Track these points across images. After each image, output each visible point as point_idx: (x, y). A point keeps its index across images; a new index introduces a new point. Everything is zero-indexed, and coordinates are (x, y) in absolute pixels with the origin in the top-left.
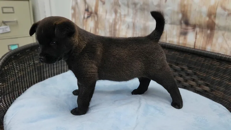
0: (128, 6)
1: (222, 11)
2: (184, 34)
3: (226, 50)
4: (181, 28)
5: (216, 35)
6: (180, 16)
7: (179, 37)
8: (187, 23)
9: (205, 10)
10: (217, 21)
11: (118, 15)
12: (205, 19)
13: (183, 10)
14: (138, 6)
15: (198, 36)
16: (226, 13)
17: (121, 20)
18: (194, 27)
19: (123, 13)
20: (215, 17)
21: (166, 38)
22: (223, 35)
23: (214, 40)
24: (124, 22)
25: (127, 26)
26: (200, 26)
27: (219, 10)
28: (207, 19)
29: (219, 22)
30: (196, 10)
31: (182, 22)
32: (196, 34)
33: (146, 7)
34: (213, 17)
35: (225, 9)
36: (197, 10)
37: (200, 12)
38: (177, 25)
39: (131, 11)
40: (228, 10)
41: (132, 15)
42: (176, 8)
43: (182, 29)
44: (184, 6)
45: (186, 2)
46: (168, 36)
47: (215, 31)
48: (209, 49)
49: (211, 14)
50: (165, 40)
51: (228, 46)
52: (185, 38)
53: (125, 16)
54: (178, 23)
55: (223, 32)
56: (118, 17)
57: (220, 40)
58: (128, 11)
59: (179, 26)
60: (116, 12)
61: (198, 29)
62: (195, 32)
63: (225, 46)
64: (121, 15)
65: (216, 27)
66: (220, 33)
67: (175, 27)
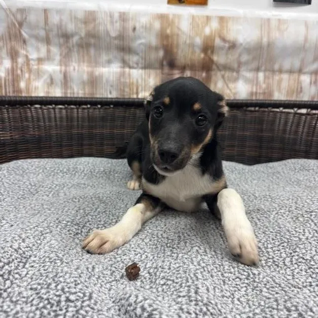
0: (47, 41)
1: (222, 44)
4: (163, 74)
5: (213, 78)
6: (161, 53)
8: (172, 65)
9: (198, 41)
10: (215, 58)
11: (21, 60)
12: (200, 56)
13: (165, 43)
14: (75, 39)
16: (227, 45)
17: (30, 71)
18: (183, 69)
19: (33, 55)
20: (212, 52)
21: (137, 93)
22: (223, 77)
24: (39, 74)
25: (49, 81)
26: (192, 67)
27: (218, 42)
28: (202, 55)
29: (219, 58)
30: (185, 42)
31: (165, 63)
33: (92, 41)
34: (209, 52)
35: (224, 40)
36: (188, 42)
37: (192, 45)
38: (155, 68)
39: (55, 50)
40: (229, 42)
41: (58, 58)
42: (154, 41)
43: (164, 76)
44: (167, 37)
45: (168, 31)
46: (140, 90)
47: (213, 73)
49: (208, 48)
51: (230, 90)
53: (40, 60)
54: (157, 65)
55: (223, 73)
56: (19, 66)
57: (220, 84)
58: (49, 51)
59: (159, 71)
61: (188, 73)
63: (227, 91)
64: (28, 60)
65: (214, 67)
66: (219, 74)
67: (153, 73)
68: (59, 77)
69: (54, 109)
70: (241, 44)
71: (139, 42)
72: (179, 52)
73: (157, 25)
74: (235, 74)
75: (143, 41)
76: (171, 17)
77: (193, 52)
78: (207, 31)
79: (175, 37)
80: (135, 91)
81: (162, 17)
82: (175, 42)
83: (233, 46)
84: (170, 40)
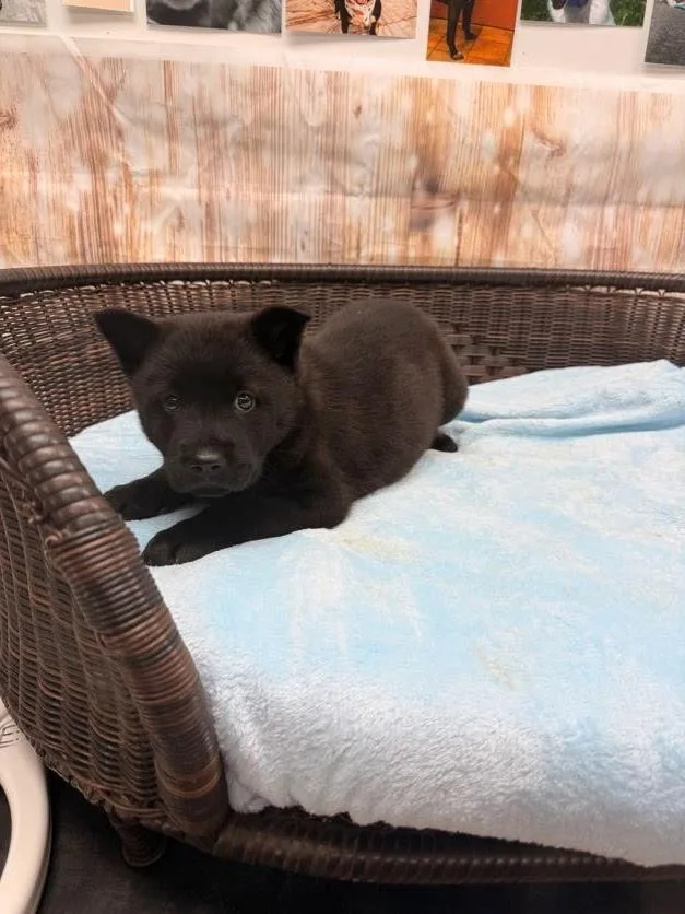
0: (171, 133)
1: (538, 145)
2: (421, 224)
3: (545, 256)
4: (412, 206)
5: (515, 216)
6: (413, 163)
7: (406, 237)
8: (433, 188)
9: (491, 140)
10: (521, 175)
11: (112, 175)
12: (490, 171)
13: (422, 141)
14: (232, 130)
15: (466, 228)
16: (548, 148)
17: (133, 199)
18: (455, 197)
19: (140, 166)
20: (517, 162)
21: (358, 248)
22: (535, 214)
23: (512, 234)
24: (153, 206)
25: (175, 221)
26: (474, 194)
27: (530, 142)
28: (497, 169)
29: (530, 176)
30: (464, 141)
31: (419, 184)
32: (461, 221)
33: (268, 135)
34: (511, 162)
35: (542, 138)
36: (469, 140)
37: (476, 149)
38: (397, 195)
39: (187, 154)
40: (552, 142)
41: (193, 170)
42: (398, 136)
43: (415, 211)
44: (426, 129)
45: (430, 117)
46: (364, 241)
47: (515, 206)
48: (500, 260)
49: (509, 154)
50: (353, 254)
51: (549, 243)
52: (426, 240)
53: (154, 176)
54: (402, 189)
55: (534, 206)
56: (110, 187)
57: (528, 231)
58: (172, 156)
59: (405, 201)
60: (96, 163)
61: (465, 206)
62: (458, 215)
63: (542, 245)
64: (128, 175)
65: (518, 193)
66: (527, 209)
67: (392, 204)
68: (196, 214)
69: (209, 288)
70: (577, 146)
71: (369, 138)
72: (451, 162)
73: (406, 103)
74: (558, 209)
75: (376, 137)
76: (435, 84)
77: (479, 162)
78: (509, 118)
79: (443, 131)
80: (354, 243)
81: (418, 86)
82: (443, 142)
83: (559, 151)
84: (432, 135)
